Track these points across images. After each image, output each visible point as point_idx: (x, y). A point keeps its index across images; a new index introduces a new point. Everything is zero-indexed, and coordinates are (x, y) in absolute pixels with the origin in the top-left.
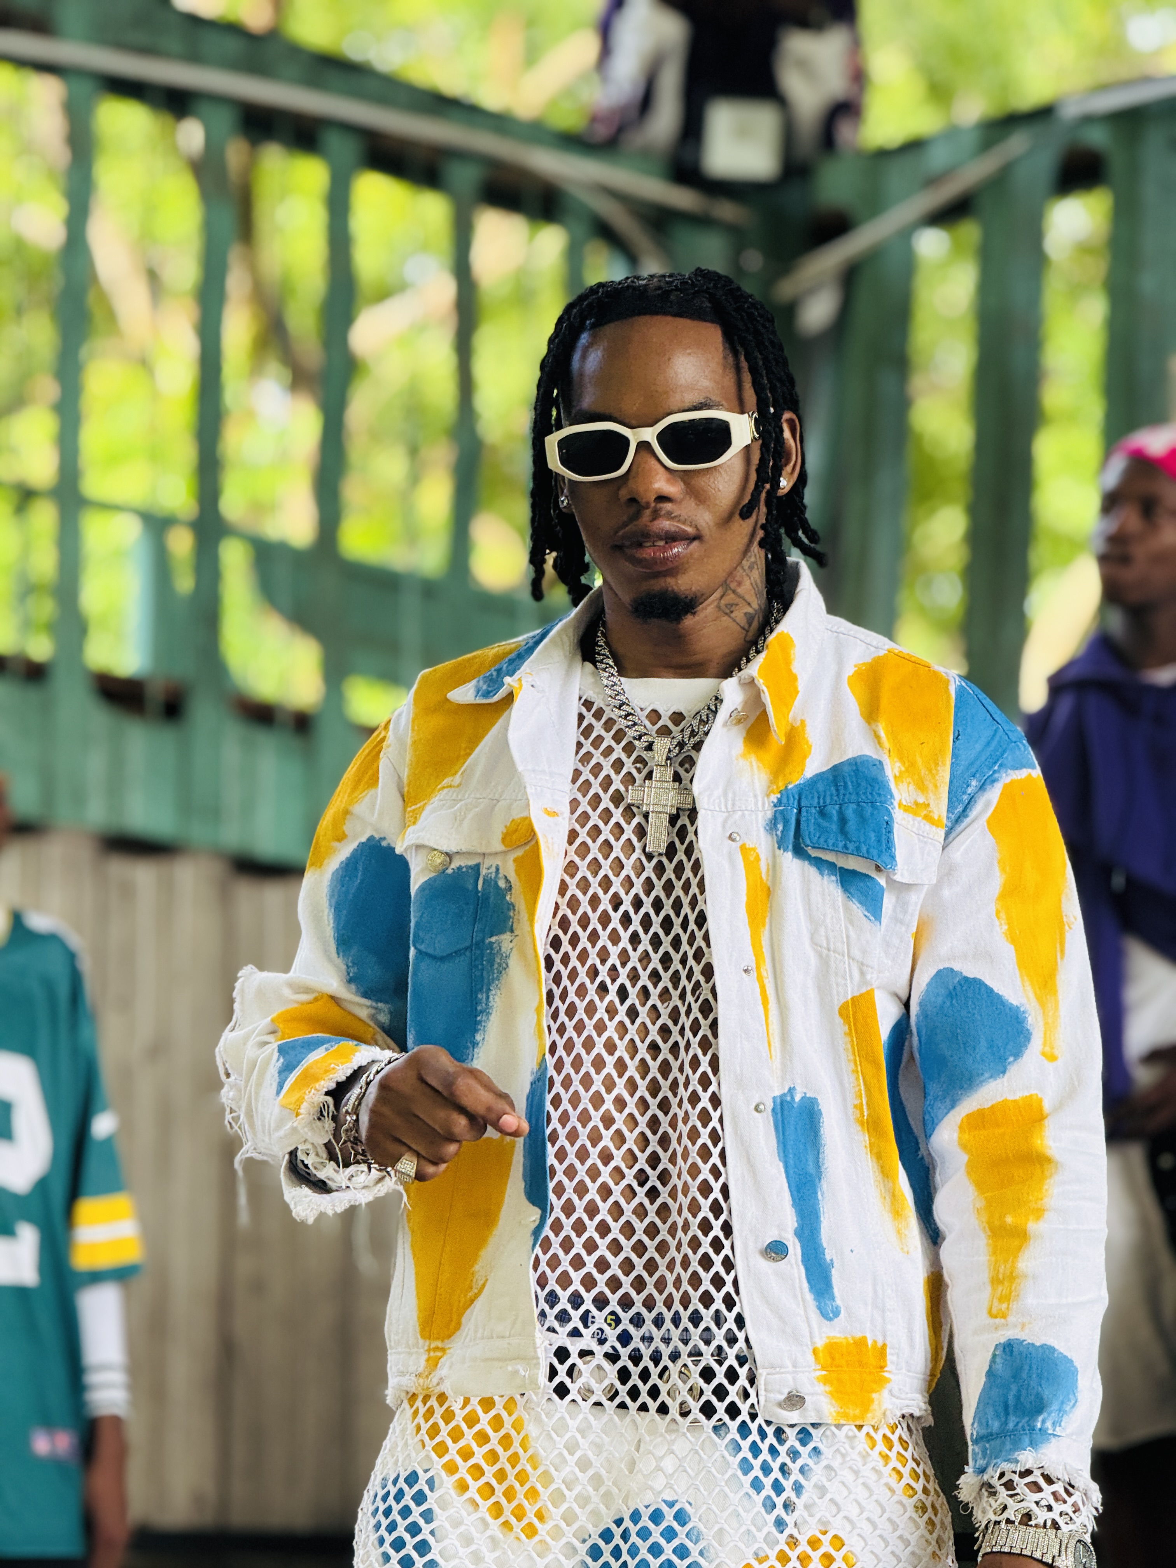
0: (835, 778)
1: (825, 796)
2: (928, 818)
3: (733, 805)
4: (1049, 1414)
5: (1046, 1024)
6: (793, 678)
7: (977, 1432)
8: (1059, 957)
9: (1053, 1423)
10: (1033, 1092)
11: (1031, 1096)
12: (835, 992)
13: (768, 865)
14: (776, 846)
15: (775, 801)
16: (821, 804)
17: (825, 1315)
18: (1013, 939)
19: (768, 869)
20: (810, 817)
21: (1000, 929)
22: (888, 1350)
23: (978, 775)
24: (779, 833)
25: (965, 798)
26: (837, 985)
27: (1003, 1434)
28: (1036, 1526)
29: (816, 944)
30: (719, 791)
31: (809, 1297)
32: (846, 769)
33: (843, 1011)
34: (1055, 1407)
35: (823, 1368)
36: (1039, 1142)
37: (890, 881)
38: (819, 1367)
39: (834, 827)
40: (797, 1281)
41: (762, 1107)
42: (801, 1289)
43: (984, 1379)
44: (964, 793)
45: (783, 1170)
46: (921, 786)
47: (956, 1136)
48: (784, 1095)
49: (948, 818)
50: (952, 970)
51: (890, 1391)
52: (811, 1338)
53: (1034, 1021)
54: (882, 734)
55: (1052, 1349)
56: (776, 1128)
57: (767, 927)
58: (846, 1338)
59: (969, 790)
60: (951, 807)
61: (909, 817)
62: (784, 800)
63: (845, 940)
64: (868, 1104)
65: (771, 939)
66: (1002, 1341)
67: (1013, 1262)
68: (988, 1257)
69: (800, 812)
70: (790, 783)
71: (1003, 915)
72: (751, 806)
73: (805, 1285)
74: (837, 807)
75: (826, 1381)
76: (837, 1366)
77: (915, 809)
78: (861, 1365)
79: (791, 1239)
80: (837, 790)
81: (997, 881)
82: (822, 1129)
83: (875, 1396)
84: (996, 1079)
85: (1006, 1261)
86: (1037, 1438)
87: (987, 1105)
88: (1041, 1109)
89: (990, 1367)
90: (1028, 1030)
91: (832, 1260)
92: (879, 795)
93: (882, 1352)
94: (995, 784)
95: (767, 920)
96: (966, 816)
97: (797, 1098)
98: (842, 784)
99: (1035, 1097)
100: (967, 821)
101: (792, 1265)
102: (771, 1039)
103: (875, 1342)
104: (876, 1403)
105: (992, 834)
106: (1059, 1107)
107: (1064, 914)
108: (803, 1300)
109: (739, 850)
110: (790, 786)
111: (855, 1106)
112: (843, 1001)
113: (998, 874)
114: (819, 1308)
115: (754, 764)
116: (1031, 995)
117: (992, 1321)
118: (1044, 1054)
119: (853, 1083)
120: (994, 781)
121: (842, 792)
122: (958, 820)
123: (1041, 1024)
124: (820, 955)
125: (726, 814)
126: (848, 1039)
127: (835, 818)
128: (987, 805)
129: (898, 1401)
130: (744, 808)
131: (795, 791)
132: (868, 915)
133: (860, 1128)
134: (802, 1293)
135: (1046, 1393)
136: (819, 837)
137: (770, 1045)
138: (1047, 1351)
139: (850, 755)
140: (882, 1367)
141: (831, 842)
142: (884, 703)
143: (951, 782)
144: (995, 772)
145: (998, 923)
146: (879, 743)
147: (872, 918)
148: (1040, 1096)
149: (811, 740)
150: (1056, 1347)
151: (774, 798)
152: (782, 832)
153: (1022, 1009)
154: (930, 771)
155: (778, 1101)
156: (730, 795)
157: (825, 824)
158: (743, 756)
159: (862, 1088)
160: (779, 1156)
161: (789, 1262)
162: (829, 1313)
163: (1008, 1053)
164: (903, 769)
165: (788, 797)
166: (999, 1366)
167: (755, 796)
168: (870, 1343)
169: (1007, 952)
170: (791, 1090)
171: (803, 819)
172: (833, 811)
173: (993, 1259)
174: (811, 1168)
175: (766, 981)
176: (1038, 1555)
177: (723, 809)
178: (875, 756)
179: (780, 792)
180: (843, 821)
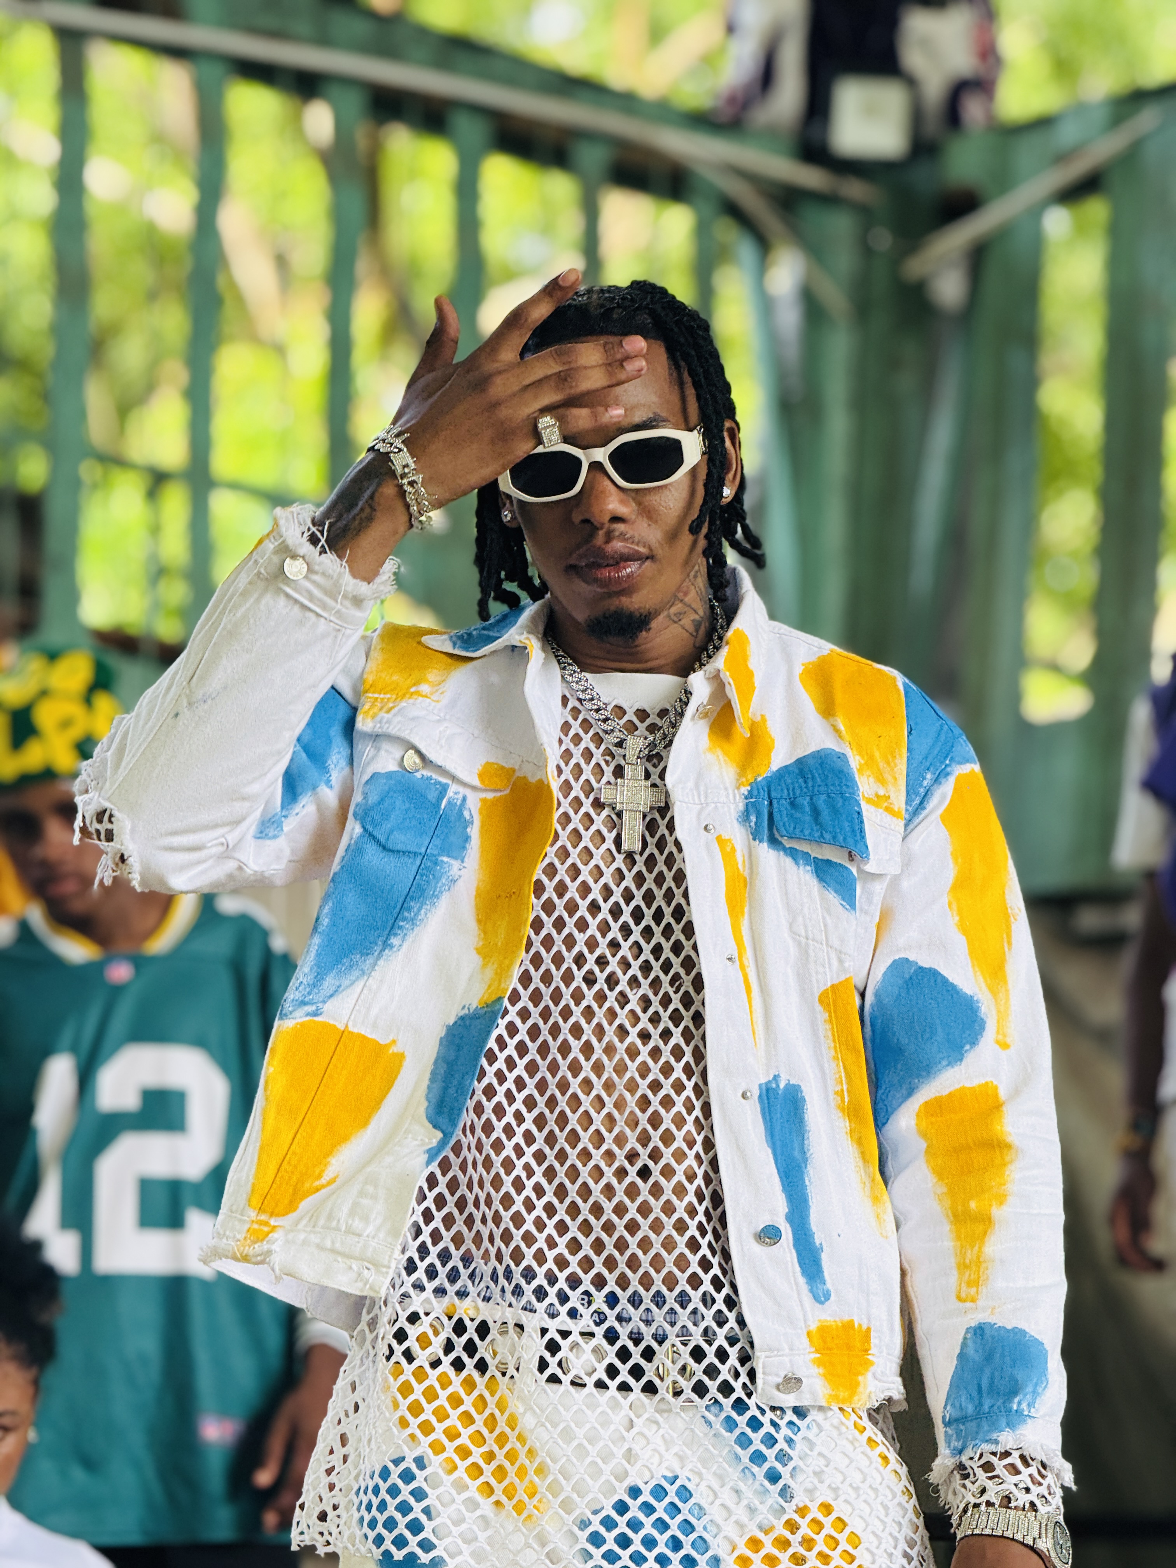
0: (801, 771)
1: (794, 789)
2: (889, 810)
3: (706, 797)
4: (1025, 1395)
5: (999, 1012)
6: (751, 674)
7: (950, 1415)
8: (1006, 949)
9: (1028, 1405)
10: (988, 1079)
11: (987, 1083)
12: (814, 979)
13: (744, 856)
14: (751, 837)
15: (746, 793)
16: (791, 796)
17: (816, 1298)
18: (965, 931)
19: (744, 861)
20: (782, 808)
21: (953, 920)
22: (872, 1334)
23: (931, 769)
24: (753, 824)
25: (922, 790)
26: (817, 973)
27: (978, 1416)
28: (1016, 1508)
29: (795, 933)
30: (691, 784)
31: (802, 1280)
32: (811, 762)
33: (823, 999)
34: (1029, 1389)
35: (817, 1351)
36: (999, 1128)
37: (860, 870)
38: (813, 1350)
39: (808, 818)
40: (790, 1264)
41: (748, 1094)
42: (794, 1273)
43: (955, 1362)
44: (921, 786)
45: (771, 1156)
46: (881, 780)
47: (913, 1122)
48: (769, 1082)
49: (907, 810)
50: (907, 960)
51: (874, 1374)
52: (805, 1321)
53: (987, 1009)
54: (842, 727)
55: (1023, 1333)
56: (763, 1115)
57: (746, 916)
58: (835, 1321)
59: (925, 783)
60: (908, 801)
61: (872, 809)
62: (755, 793)
63: (823, 928)
64: (849, 1091)
65: (751, 928)
66: (973, 1325)
67: (980, 1248)
68: (952, 1244)
69: (771, 803)
70: (759, 775)
71: (954, 906)
72: (723, 799)
73: (798, 1269)
74: (808, 798)
75: (819, 1363)
76: (829, 1349)
77: (878, 800)
78: (849, 1347)
79: (783, 1224)
80: (805, 782)
81: (950, 874)
82: (806, 1116)
83: (860, 1378)
84: (953, 1067)
85: (972, 1247)
86: (1015, 1419)
87: (945, 1093)
88: (996, 1096)
89: (962, 1349)
90: (982, 1019)
91: (821, 1244)
92: (847, 786)
93: (866, 1335)
94: (949, 777)
95: (746, 910)
96: (924, 808)
97: (782, 1085)
98: (810, 776)
99: (990, 1084)
100: (924, 813)
101: (784, 1249)
102: (755, 1026)
103: (860, 1325)
104: (862, 1385)
105: (945, 825)
106: (1016, 1092)
107: (1008, 906)
108: (797, 1284)
109: (715, 841)
110: (759, 779)
111: (836, 1093)
112: (823, 988)
113: (951, 865)
114: (811, 1291)
115: (721, 757)
116: (983, 985)
117: (961, 1305)
118: (997, 1042)
119: (834, 1070)
120: (947, 774)
121: (810, 784)
122: (915, 813)
123: (994, 1012)
124: (799, 944)
125: (699, 807)
126: (828, 1027)
127: (807, 809)
128: (943, 797)
129: (880, 1384)
130: (716, 800)
131: (764, 783)
132: (844, 903)
133: (840, 1115)
134: (794, 1277)
135: (1020, 1375)
136: (795, 828)
137: (754, 1033)
138: (1018, 1333)
139: (813, 748)
140: (866, 1350)
141: (807, 832)
142: (839, 697)
143: (908, 776)
144: (947, 766)
145: (950, 914)
146: (840, 737)
147: (848, 907)
148: (995, 1083)
149: (773, 734)
150: (1027, 1330)
151: (745, 790)
152: (756, 824)
153: (975, 999)
154: (888, 763)
155: (764, 1088)
156: (702, 788)
157: (798, 815)
158: (710, 749)
159: (843, 1075)
160: (767, 1141)
161: (781, 1246)
162: (821, 1297)
163: (964, 1041)
164: (863, 762)
165: (758, 790)
166: (971, 1351)
167: (726, 789)
168: (856, 1325)
169: (960, 943)
170: (776, 1078)
171: (775, 810)
172: (805, 802)
173: (959, 1243)
174: (797, 1154)
175: (748, 970)
176: (1019, 1537)
177: (697, 801)
178: (837, 750)
179: (751, 784)
180: (816, 813)
